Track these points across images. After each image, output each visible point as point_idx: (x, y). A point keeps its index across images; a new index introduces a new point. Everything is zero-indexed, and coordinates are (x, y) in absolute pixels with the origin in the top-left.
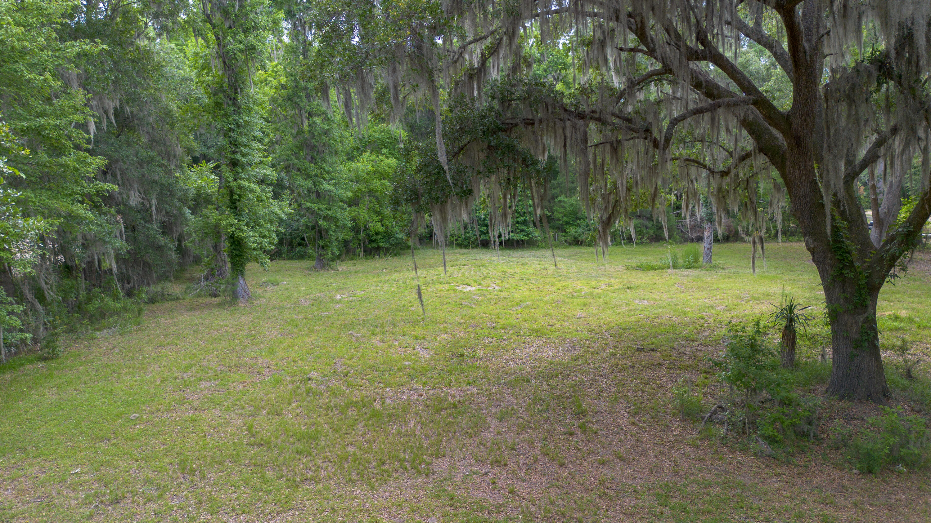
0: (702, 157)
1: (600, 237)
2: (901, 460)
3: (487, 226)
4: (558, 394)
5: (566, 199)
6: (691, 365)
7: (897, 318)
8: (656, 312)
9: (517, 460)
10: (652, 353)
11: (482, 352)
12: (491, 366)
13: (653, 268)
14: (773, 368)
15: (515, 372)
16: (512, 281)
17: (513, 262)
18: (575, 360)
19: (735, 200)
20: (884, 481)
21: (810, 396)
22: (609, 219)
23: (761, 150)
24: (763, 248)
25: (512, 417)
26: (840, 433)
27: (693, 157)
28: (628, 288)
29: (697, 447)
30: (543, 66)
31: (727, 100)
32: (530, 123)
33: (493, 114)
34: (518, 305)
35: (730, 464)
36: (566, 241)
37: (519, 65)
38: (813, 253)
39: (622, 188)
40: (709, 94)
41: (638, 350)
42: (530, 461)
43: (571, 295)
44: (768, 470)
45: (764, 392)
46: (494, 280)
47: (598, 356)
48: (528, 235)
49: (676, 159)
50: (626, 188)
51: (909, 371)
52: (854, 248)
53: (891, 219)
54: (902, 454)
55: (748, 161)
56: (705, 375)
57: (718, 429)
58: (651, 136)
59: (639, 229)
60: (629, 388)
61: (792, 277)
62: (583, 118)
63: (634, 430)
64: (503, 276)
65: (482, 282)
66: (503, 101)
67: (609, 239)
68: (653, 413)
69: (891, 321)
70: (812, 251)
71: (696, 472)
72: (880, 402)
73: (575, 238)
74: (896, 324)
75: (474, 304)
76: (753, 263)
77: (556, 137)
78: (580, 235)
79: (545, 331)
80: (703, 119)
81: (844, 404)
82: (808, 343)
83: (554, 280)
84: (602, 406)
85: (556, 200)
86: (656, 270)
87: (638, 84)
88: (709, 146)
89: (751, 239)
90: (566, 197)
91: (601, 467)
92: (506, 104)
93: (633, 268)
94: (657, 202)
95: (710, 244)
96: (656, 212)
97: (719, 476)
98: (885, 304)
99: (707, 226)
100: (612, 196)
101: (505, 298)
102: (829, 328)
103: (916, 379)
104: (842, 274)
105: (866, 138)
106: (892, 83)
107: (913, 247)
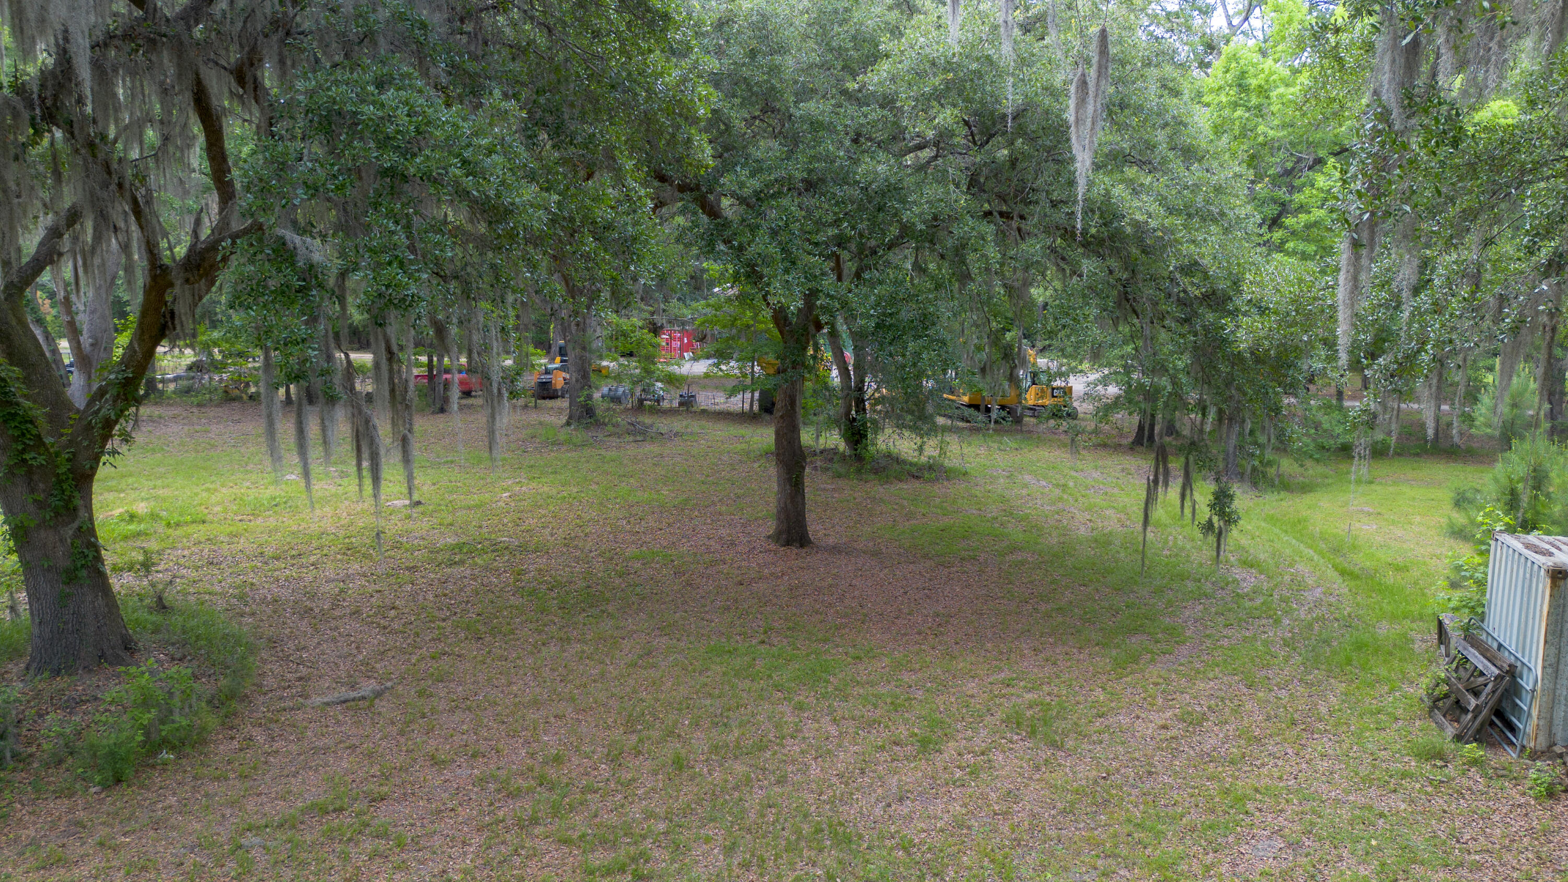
2: (165, 743)
7: (132, 517)
20: (141, 787)
26: (60, 735)
51: (160, 599)
52: (39, 413)
53: (103, 355)
54: (163, 733)
69: (123, 524)
72: (120, 661)
74: (133, 527)
81: (61, 682)
98: (111, 496)
102: (14, 557)
103: (172, 608)
104: (24, 461)
105: (36, 217)
106: (58, 134)
107: (138, 401)
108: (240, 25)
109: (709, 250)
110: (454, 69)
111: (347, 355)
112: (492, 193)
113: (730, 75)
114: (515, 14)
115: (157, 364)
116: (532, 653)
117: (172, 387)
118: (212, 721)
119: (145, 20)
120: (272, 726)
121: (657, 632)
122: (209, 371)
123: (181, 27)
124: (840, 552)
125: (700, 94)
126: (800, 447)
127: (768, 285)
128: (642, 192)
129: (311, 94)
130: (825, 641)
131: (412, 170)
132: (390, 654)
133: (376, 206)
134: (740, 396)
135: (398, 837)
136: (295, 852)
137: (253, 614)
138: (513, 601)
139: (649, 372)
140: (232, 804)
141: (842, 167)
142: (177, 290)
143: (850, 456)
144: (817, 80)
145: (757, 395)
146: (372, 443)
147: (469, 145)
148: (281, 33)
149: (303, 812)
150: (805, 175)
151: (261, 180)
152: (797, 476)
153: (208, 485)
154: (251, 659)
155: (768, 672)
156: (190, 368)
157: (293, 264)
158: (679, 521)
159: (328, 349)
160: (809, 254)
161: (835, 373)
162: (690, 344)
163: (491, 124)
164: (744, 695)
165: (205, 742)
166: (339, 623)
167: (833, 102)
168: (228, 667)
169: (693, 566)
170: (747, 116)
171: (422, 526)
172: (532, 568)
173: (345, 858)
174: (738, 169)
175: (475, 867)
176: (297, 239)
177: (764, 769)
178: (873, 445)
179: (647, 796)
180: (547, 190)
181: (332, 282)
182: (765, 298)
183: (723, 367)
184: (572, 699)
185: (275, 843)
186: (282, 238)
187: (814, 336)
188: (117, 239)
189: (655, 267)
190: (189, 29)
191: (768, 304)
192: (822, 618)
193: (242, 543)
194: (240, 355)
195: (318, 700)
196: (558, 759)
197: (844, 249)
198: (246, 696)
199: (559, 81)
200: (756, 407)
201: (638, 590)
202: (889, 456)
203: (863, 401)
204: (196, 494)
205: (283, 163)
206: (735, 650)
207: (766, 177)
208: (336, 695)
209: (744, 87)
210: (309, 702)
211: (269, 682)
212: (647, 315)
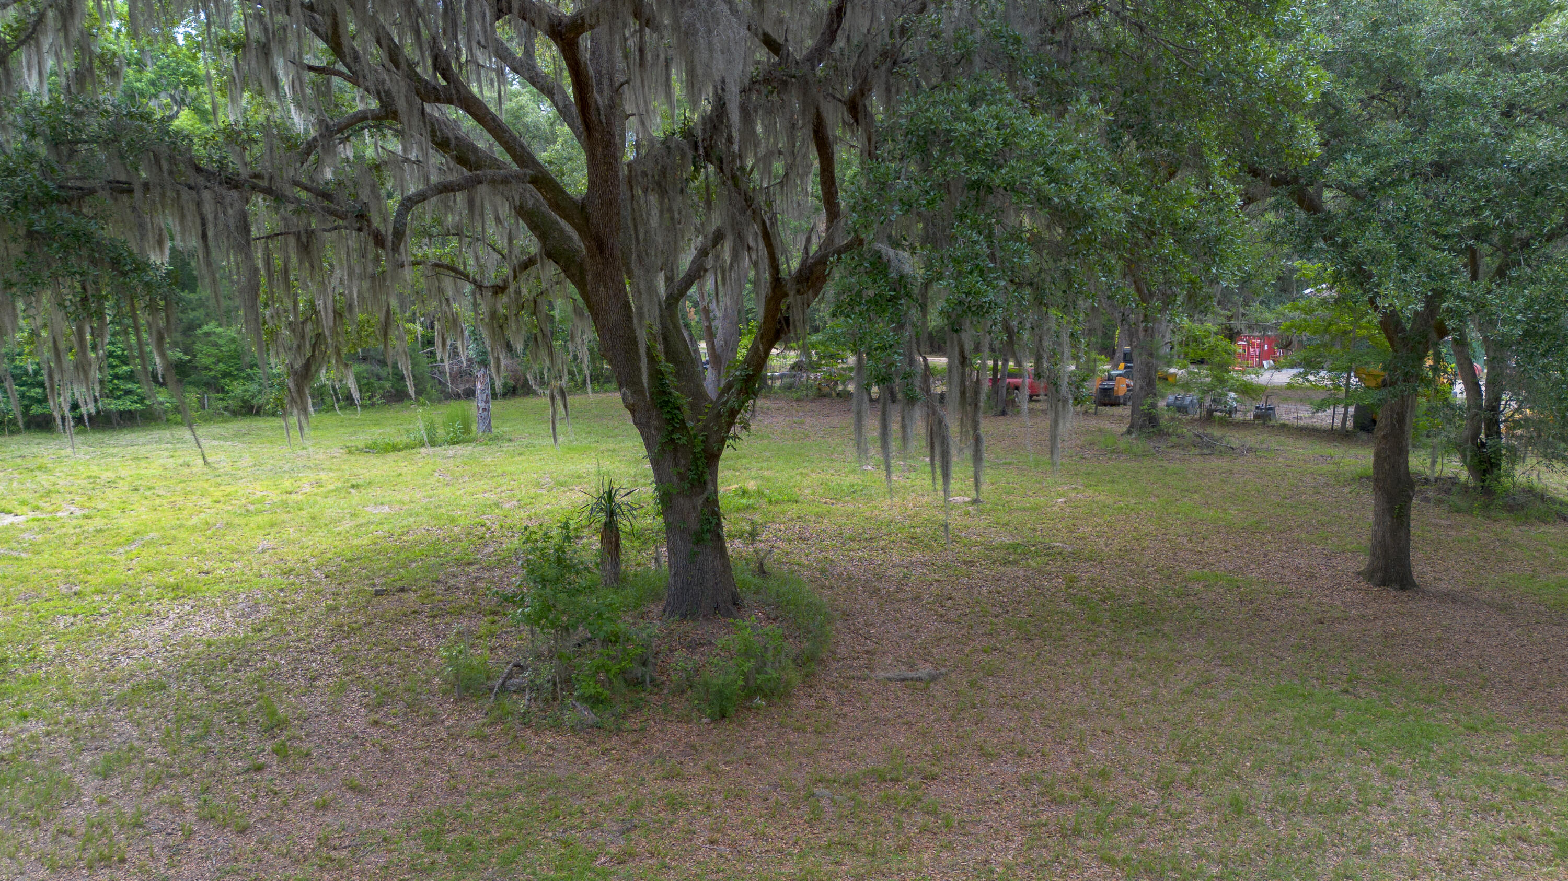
0: (461, 260)
1: (293, 401)
2: (758, 690)
3: (41, 385)
4: (229, 700)
5: (219, 330)
6: (468, 606)
7: (744, 493)
8: (405, 523)
9: (148, 844)
10: (402, 595)
11: (52, 648)
12: (76, 673)
13: (395, 448)
14: (591, 589)
15: (132, 676)
16: (111, 494)
17: (112, 455)
18: (260, 630)
19: (519, 329)
20: (740, 725)
21: (642, 623)
22: (307, 366)
23: (549, 255)
24: (565, 406)
25: (129, 764)
26: (684, 669)
27: (446, 261)
28: (353, 486)
29: (484, 738)
30: (149, 73)
31: (490, 172)
32: (121, 189)
33: (35, 166)
34: (129, 542)
35: (536, 753)
36: (226, 408)
37: (91, 70)
38: (633, 412)
39: (326, 312)
40: (462, 160)
41: (378, 593)
42: (179, 837)
43: (243, 510)
44: (592, 749)
45: (581, 629)
46: (69, 497)
47: (305, 617)
48: (142, 400)
49: (418, 263)
50: (334, 311)
51: (761, 565)
52: (684, 401)
53: (730, 354)
54: (759, 682)
55: (532, 270)
56: (491, 618)
57: (516, 703)
58: (369, 226)
59: (365, 381)
60: (364, 663)
61: (611, 446)
62: (236, 187)
63: (377, 734)
64: (90, 486)
65: (41, 503)
66: (55, 142)
67: (310, 401)
68: (409, 698)
69: (737, 498)
70: (632, 409)
71: (485, 779)
72: (729, 614)
73: (244, 402)
74: (744, 501)
75: (25, 550)
76: (554, 429)
77: (183, 218)
78: (253, 397)
79: (193, 585)
80: (455, 200)
81: (687, 626)
82: (636, 544)
83: (206, 485)
84: (317, 703)
85: (199, 331)
86: (399, 450)
87: (340, 131)
88: (470, 243)
89: (548, 392)
90: (220, 325)
91: (320, 813)
92: (64, 149)
93: (360, 450)
94: (392, 336)
95: (487, 402)
96: (391, 352)
97: (520, 777)
98: (729, 474)
99: (479, 372)
100: (309, 327)
101: (98, 531)
102: (660, 519)
103: (770, 574)
104: (672, 440)
105: (690, 240)
106: (711, 168)
107: (756, 394)
108: (855, 59)
109: (1305, 249)
110: (1043, 79)
111: (925, 359)
112: (1073, 199)
113: (1344, 54)
114: (1106, 17)
115: (769, 364)
116: (1082, 663)
117: (778, 383)
118: (795, 677)
119: (780, 64)
120: (843, 691)
121: (1216, 661)
122: (807, 370)
123: (807, 67)
124: (1454, 601)
125: (1308, 78)
126: (1408, 473)
127: (1378, 285)
128: (1231, 189)
129: (911, 117)
130: (1429, 702)
131: (998, 181)
132: (946, 642)
133: (961, 217)
134: (1330, 411)
135: (947, 818)
136: (857, 811)
137: (831, 588)
138: (1064, 607)
139: (1221, 381)
140: (808, 755)
141: (1485, 146)
142: (790, 299)
143: (1475, 488)
144: (1457, 48)
145: (1351, 410)
146: (944, 441)
147: (1053, 153)
148: (889, 63)
149: (867, 775)
150: (1436, 157)
151: (865, 200)
152: (1401, 507)
153: (801, 470)
154: (829, 628)
155: (1351, 727)
156: (793, 367)
157: (886, 276)
158: (1248, 545)
159: (911, 354)
160: (1435, 248)
161: (1459, 387)
162: (1271, 351)
163: (1076, 130)
164: (1320, 747)
165: (789, 695)
166: (902, 606)
167: (1479, 71)
168: (810, 632)
169: (1263, 596)
170: (1363, 96)
171: (980, 523)
172: (1084, 576)
173: (899, 826)
174: (1348, 156)
175: (1017, 864)
176: (891, 252)
177: (1341, 835)
178: (1508, 476)
179: (1198, 833)
180: (1128, 192)
181: (916, 291)
182: (1372, 301)
183: (1311, 378)
184: (1121, 716)
185: (841, 798)
186: (879, 252)
187: (1436, 344)
188: (750, 257)
189: (1239, 268)
190: (813, 69)
191: (1376, 308)
192: (1425, 674)
193: (825, 523)
194: (832, 356)
195: (881, 674)
196: (1103, 775)
197: (1484, 241)
198: (823, 660)
199: (1148, 80)
200: (1350, 424)
201: (1198, 613)
202: (1530, 491)
203: (1498, 423)
204: (792, 477)
205: (883, 183)
206: (1311, 694)
207: (1383, 163)
208: (897, 672)
209: (1361, 64)
210: (873, 674)
211: (842, 651)
212: (1224, 320)
